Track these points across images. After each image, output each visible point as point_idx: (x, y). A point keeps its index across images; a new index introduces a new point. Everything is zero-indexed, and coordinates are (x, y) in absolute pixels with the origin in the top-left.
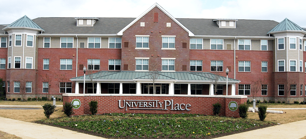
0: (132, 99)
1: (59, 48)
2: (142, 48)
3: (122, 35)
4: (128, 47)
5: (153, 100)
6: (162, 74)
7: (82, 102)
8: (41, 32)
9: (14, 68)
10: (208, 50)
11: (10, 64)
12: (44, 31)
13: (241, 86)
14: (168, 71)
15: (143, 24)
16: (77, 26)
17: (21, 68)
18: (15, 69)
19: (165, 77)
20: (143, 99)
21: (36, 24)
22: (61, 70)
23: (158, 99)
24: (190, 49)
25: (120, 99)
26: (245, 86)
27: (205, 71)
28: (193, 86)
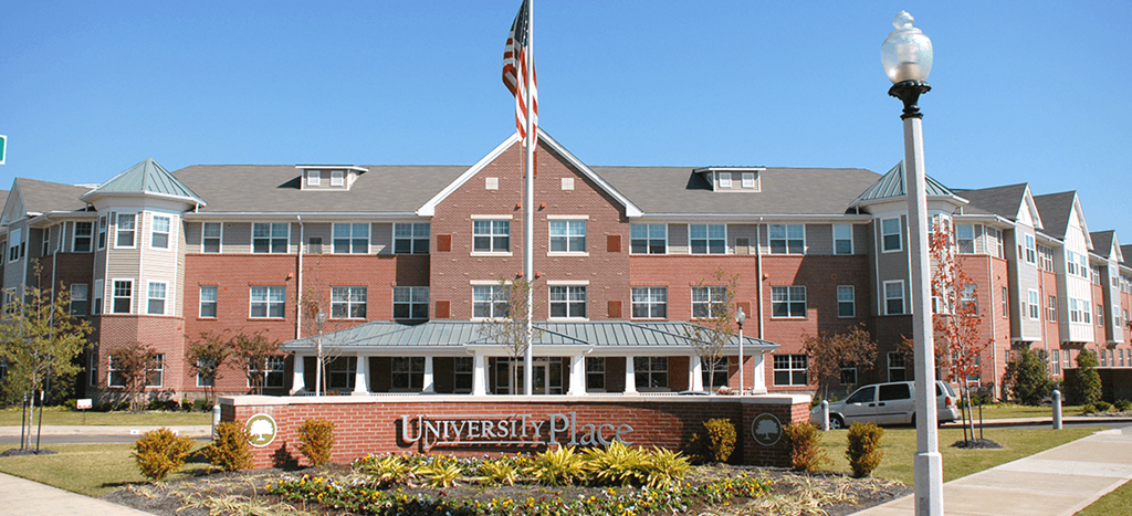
0: (445, 413)
1: (247, 253)
2: (492, 253)
3: (433, 214)
4: (449, 250)
5: (510, 412)
6: (551, 328)
7: (281, 425)
8: (194, 207)
9: (112, 312)
10: (683, 256)
11: (99, 301)
12: (205, 204)
13: (780, 360)
14: (568, 319)
15: (492, 183)
16: (302, 189)
17: (131, 313)
18: (112, 316)
19: (557, 339)
20: (480, 412)
21: (182, 183)
22: (253, 320)
23: (527, 412)
24: (630, 253)
25: (405, 413)
26: (793, 359)
27: (675, 319)
28: (640, 363)
